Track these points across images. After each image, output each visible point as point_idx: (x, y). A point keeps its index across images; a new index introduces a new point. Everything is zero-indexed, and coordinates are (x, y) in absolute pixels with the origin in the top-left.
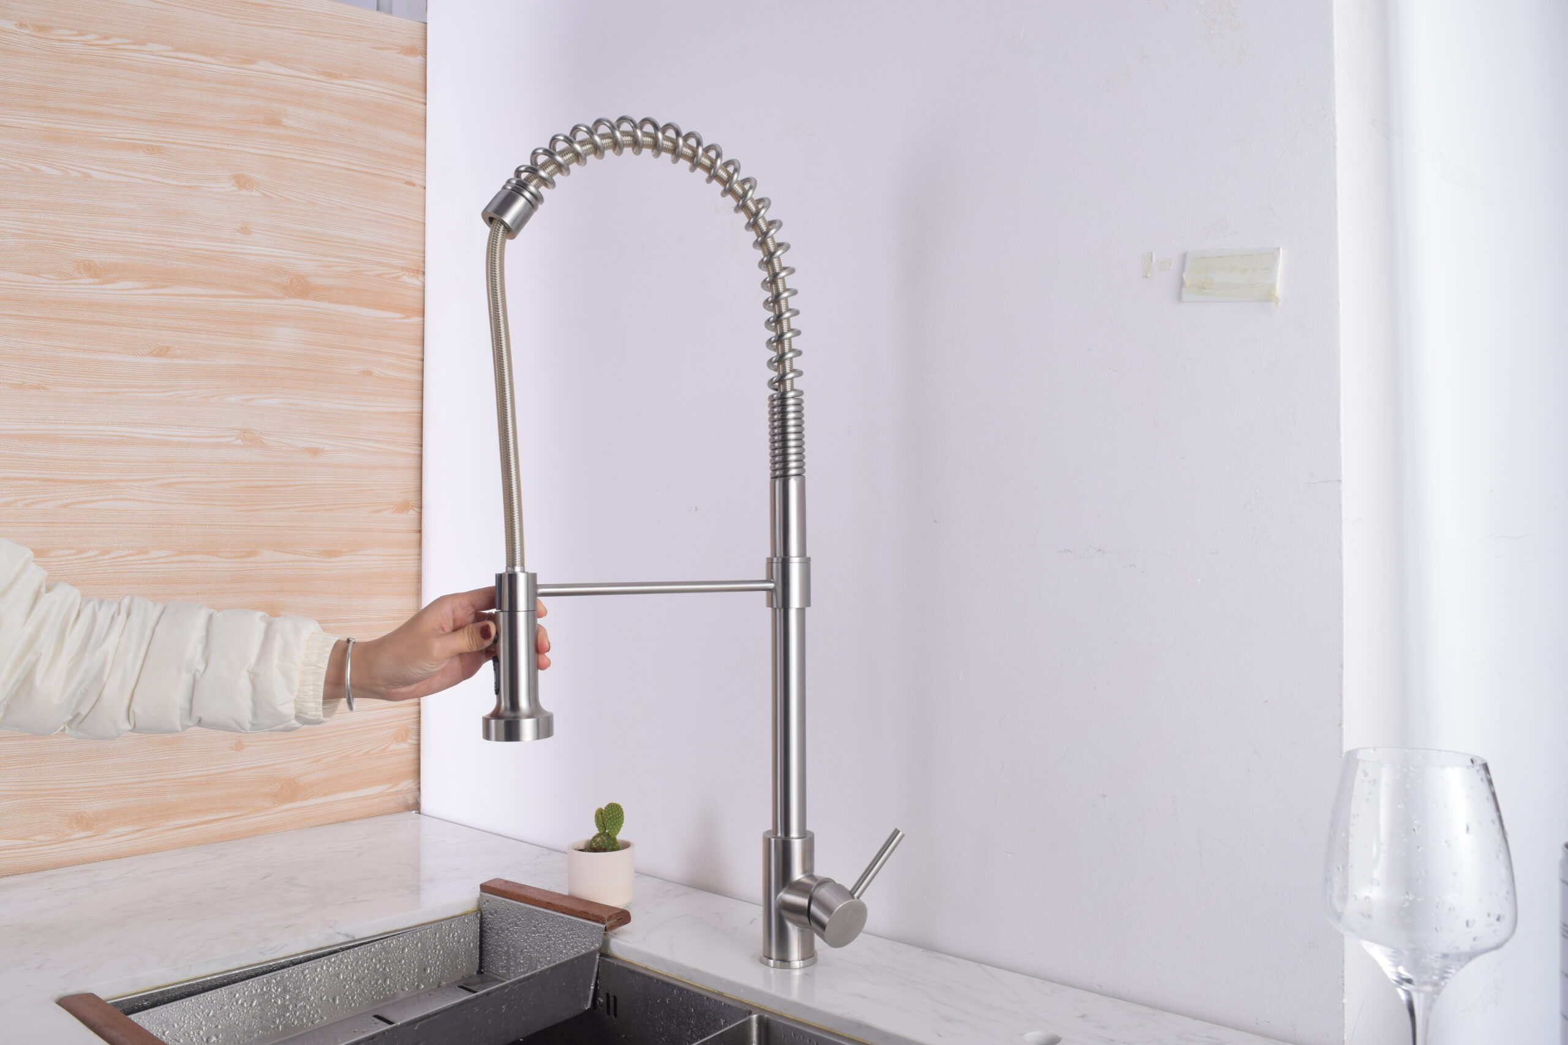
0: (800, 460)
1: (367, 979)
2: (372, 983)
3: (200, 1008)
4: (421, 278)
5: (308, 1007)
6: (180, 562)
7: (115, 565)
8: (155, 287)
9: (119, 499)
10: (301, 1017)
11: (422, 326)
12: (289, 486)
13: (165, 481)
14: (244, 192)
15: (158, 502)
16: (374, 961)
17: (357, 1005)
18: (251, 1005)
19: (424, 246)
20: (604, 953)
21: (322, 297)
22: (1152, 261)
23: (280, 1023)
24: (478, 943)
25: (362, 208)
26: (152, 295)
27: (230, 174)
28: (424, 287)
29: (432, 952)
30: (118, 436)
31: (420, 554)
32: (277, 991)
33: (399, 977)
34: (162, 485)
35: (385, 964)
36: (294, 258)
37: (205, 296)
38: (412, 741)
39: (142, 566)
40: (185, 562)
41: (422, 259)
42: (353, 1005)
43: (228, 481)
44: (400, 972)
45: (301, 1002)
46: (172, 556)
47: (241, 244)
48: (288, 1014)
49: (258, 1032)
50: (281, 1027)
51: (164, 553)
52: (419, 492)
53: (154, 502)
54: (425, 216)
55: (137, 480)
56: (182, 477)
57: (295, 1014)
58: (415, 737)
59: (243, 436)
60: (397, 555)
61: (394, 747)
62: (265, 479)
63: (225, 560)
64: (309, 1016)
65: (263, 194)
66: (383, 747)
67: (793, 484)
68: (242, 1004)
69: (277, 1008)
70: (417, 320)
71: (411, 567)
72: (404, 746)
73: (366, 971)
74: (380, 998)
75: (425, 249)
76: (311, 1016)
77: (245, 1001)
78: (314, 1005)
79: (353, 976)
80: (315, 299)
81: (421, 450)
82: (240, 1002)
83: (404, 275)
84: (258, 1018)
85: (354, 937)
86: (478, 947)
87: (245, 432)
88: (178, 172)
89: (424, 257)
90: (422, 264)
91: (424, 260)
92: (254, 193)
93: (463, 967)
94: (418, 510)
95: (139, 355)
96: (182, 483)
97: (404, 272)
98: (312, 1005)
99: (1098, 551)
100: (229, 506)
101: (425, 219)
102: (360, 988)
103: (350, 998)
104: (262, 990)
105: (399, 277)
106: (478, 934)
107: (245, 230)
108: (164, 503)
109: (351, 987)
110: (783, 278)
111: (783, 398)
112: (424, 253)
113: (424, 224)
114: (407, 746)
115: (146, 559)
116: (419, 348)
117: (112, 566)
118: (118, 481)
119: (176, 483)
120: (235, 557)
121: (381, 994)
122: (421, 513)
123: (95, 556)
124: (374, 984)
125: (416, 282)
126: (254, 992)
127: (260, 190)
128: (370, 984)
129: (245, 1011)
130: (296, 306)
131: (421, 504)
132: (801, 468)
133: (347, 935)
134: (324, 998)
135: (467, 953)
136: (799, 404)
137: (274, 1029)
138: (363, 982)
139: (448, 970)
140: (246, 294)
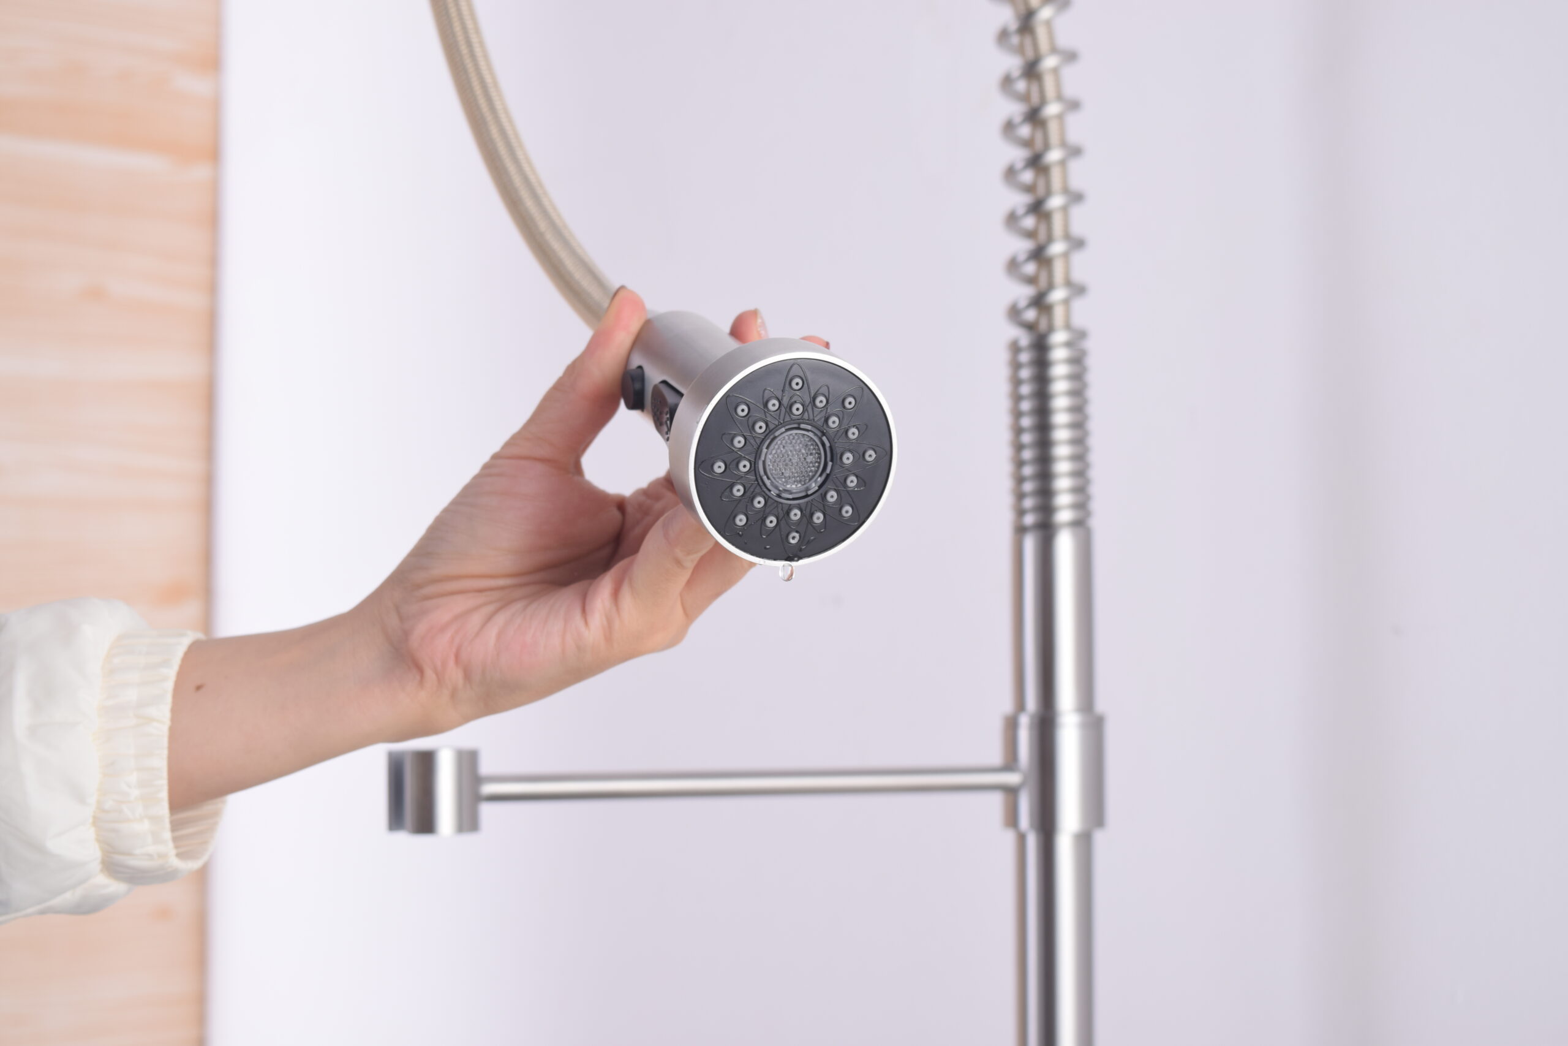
0: (1081, 490)
67: (1065, 545)
70: (202, 172)
83: (177, 72)
97: (177, 66)
105: (165, 77)
110: (1048, 23)
111: (1041, 347)
125: (201, 87)
132: (1082, 506)
136: (1078, 361)
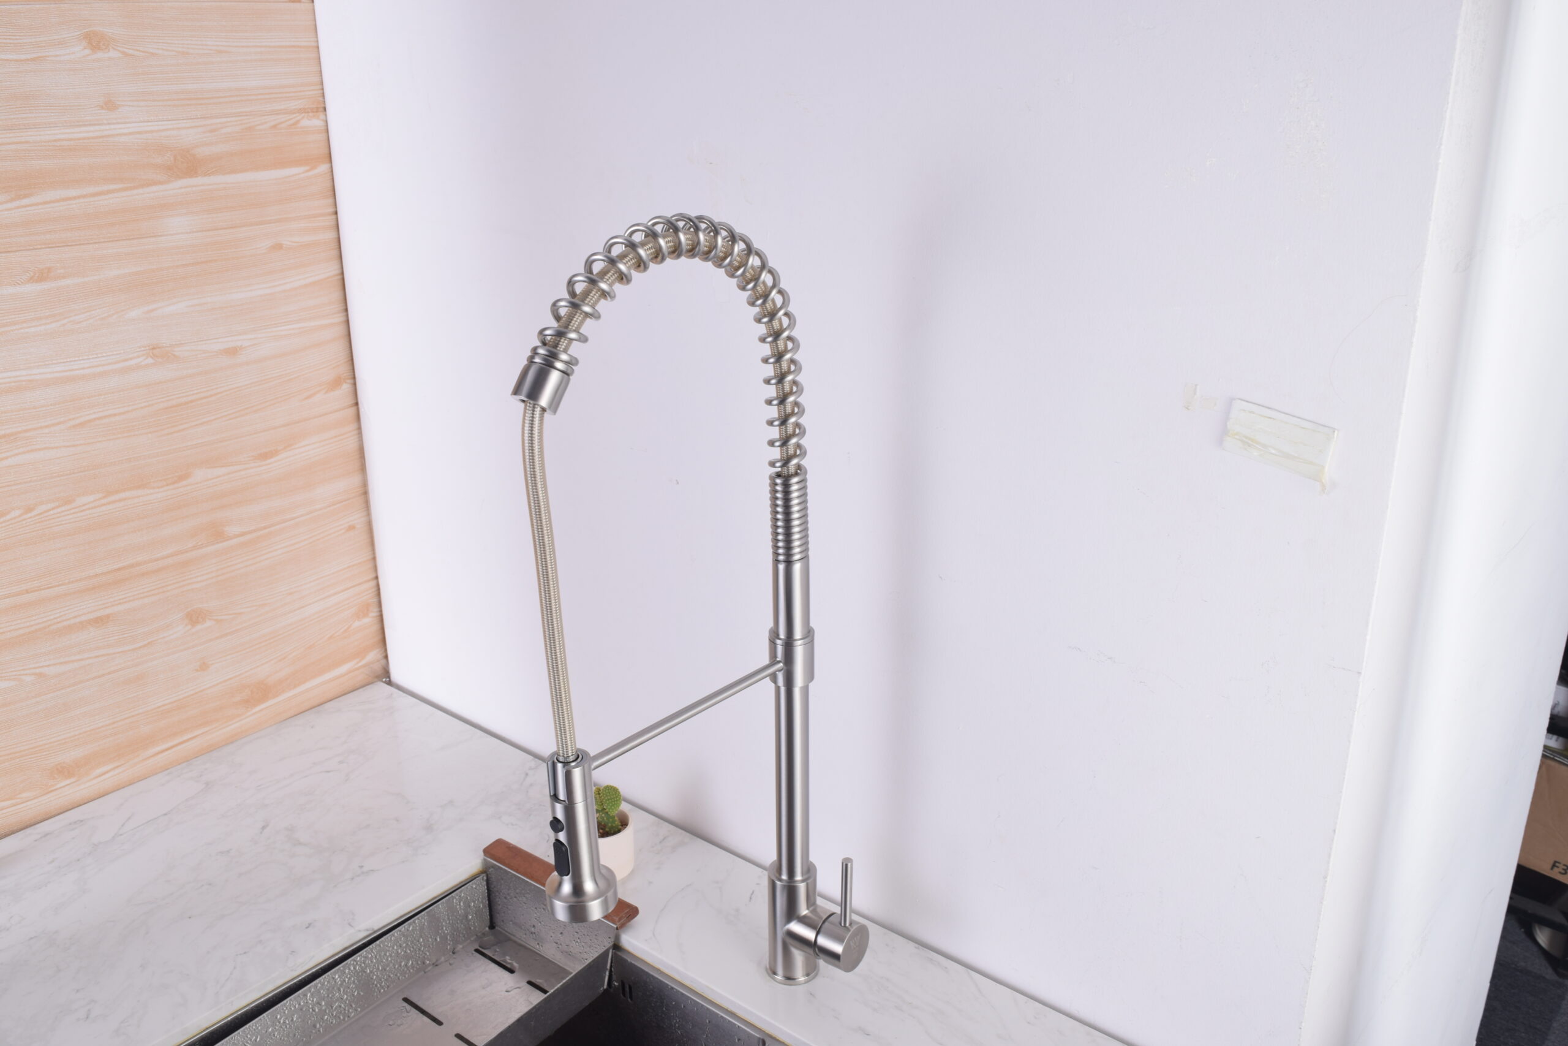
1: (391, 965)
2: (397, 967)
3: (247, 1037)
4: (322, 116)
5: (343, 1006)
6: (109, 503)
7: (42, 521)
8: (19, 197)
9: (32, 451)
10: (338, 1015)
11: (330, 174)
12: (211, 396)
13: (78, 421)
14: (100, 55)
15: (74, 446)
16: (395, 947)
17: (386, 989)
18: (292, 1020)
19: (321, 76)
20: (617, 947)
21: (214, 170)
22: (1195, 393)
23: (321, 1026)
24: (487, 902)
25: (243, 47)
26: (18, 207)
27: (78, 33)
28: (327, 126)
29: (446, 923)
30: (14, 382)
31: (359, 428)
32: (313, 1001)
33: (419, 954)
34: (74, 426)
35: (406, 947)
36: (173, 129)
37: (79, 197)
38: (374, 613)
39: (71, 517)
40: (114, 502)
41: (321, 92)
42: (382, 991)
43: (146, 407)
44: (419, 949)
45: (336, 1003)
46: (100, 499)
47: (109, 124)
48: (326, 1017)
49: (303, 1040)
50: (321, 1029)
51: (91, 498)
52: (350, 362)
53: (68, 446)
54: (317, 37)
55: (47, 427)
56: (95, 413)
57: (332, 1015)
58: (376, 609)
59: (152, 353)
60: (336, 437)
61: (357, 624)
62: (184, 394)
63: (157, 490)
64: (345, 1013)
65: (123, 53)
66: (346, 628)
67: (797, 568)
68: (284, 1022)
69: (316, 1015)
70: (323, 168)
71: (351, 443)
72: (367, 620)
73: (389, 959)
74: (405, 977)
75: (322, 79)
76: (347, 1012)
77: (286, 1018)
78: (347, 1002)
79: (378, 966)
80: (206, 174)
81: (347, 316)
82: (282, 1022)
83: (303, 117)
84: (300, 1029)
85: (373, 929)
86: (487, 906)
87: (154, 348)
88: (15, 41)
89: (323, 89)
90: (321, 99)
91: (323, 93)
92: (112, 54)
93: (475, 927)
94: (351, 381)
95: (19, 284)
96: (95, 419)
97: (303, 115)
98: (346, 1003)
99: (1109, 658)
100: (150, 433)
101: (317, 41)
102: (386, 974)
103: (379, 985)
104: (300, 1004)
105: (298, 122)
106: (486, 894)
107: (110, 105)
108: (81, 445)
109: (377, 976)
112: (322, 83)
113: (318, 47)
114: (370, 620)
115: (73, 508)
116: (330, 201)
117: (39, 522)
118: (26, 431)
119: (90, 421)
120: (167, 485)
121: (406, 973)
122: (355, 384)
123: (20, 516)
124: (398, 968)
125: (317, 123)
126: (293, 1009)
127: (119, 48)
128: (395, 968)
129: (288, 1026)
130: (185, 187)
131: (354, 375)
133: (367, 930)
134: (356, 993)
135: (478, 913)
137: (316, 1033)
138: (388, 968)
139: (463, 934)
140: (126, 185)
